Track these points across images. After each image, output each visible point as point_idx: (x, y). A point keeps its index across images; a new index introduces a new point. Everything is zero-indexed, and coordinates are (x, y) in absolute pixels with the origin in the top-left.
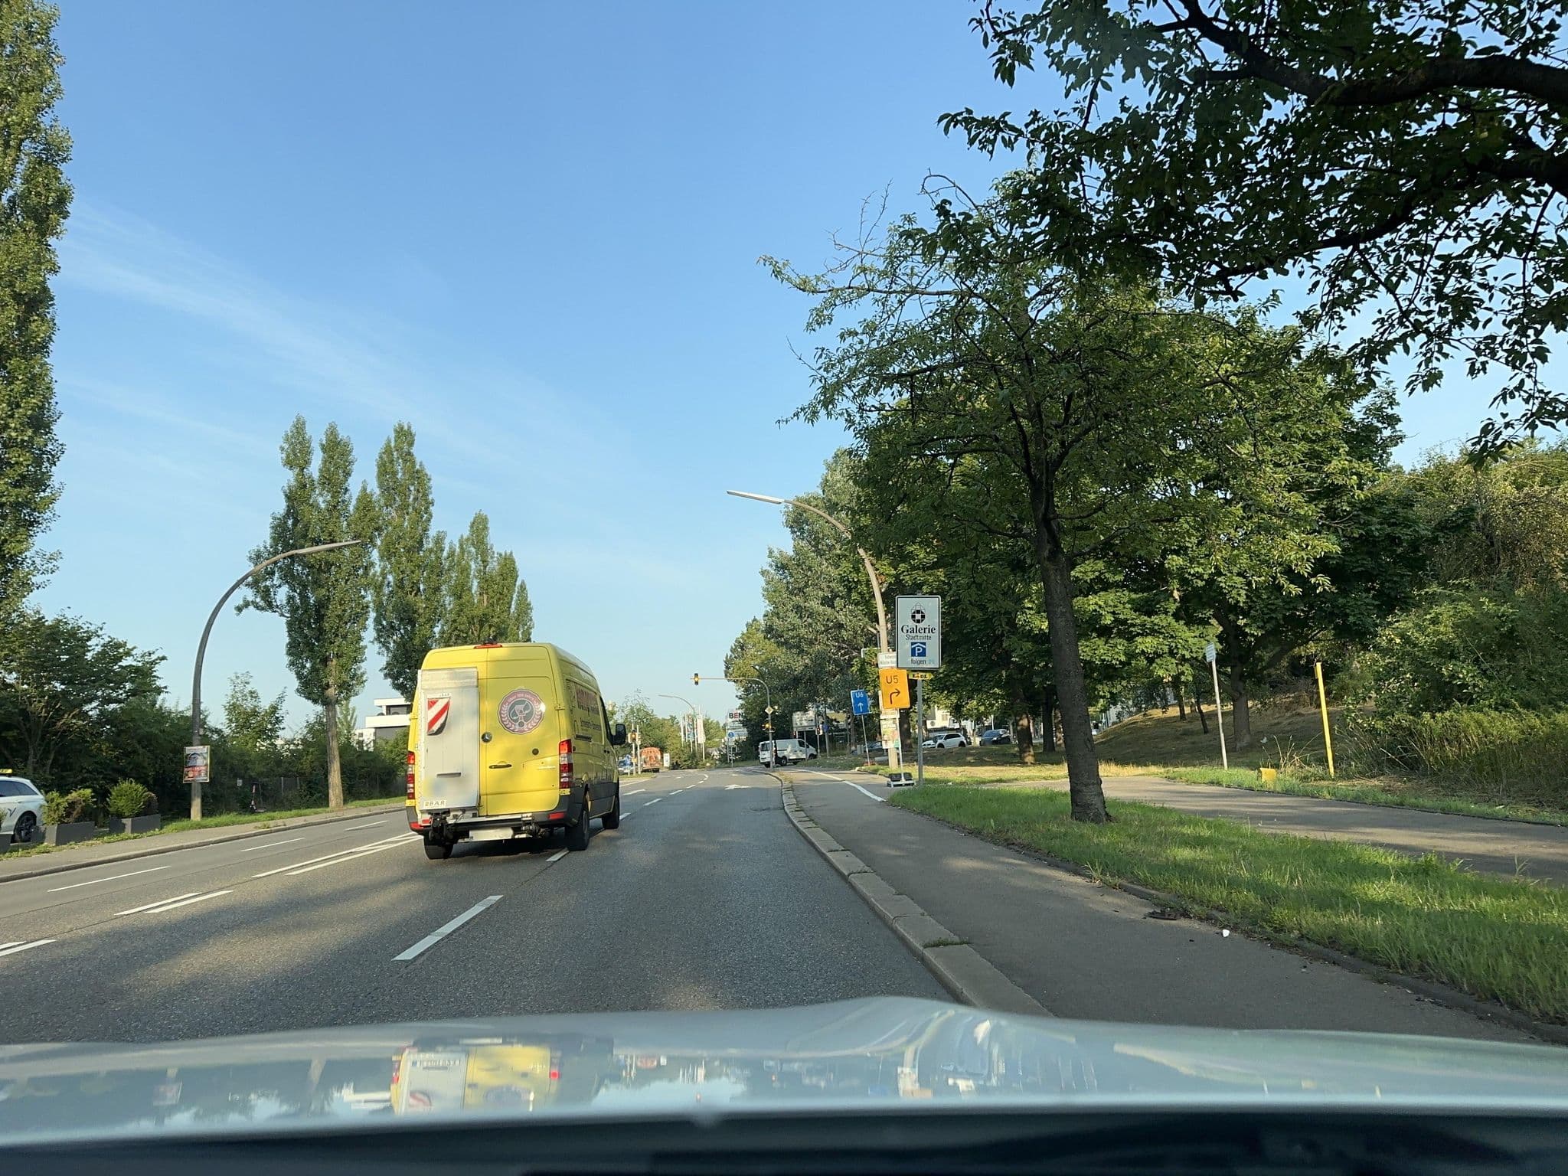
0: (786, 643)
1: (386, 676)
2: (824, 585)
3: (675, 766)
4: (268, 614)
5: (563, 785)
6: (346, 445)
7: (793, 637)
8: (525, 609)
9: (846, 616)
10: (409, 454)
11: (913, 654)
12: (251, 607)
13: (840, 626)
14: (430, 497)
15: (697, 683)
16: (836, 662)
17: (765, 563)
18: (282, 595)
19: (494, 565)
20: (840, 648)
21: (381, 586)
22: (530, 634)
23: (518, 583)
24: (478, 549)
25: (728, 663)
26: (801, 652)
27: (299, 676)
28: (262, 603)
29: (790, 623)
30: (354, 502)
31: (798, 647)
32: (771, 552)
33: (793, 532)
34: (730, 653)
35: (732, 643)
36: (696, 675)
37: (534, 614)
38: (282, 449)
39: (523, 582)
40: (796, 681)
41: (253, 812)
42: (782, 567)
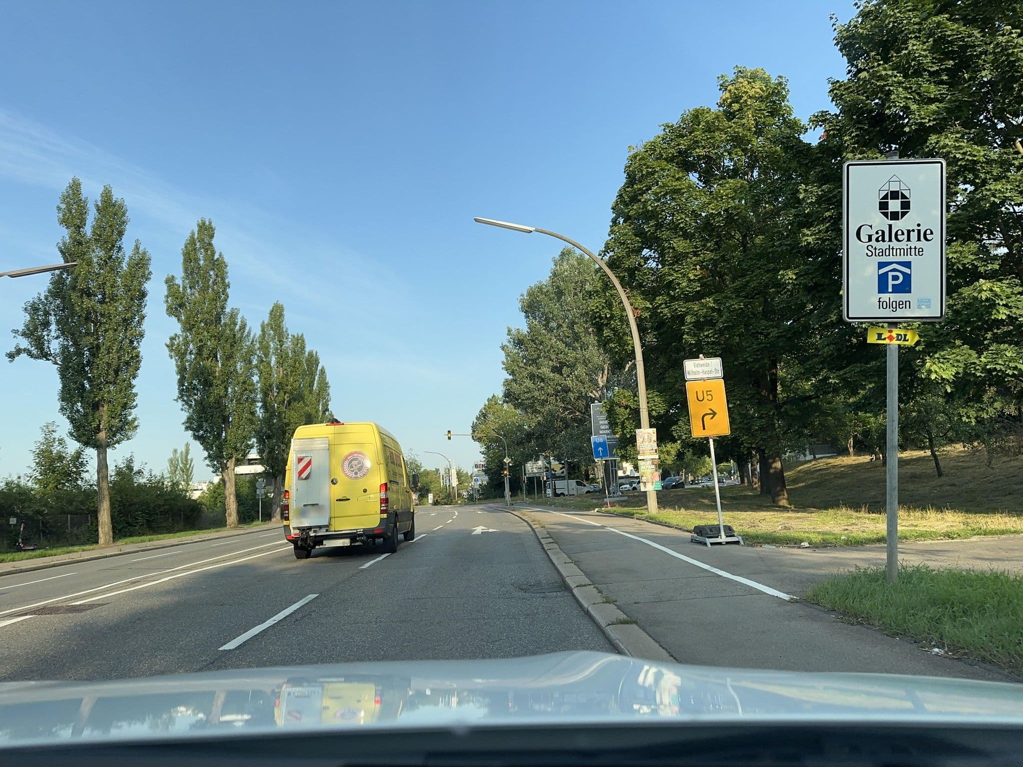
0: (521, 404)
1: (187, 428)
2: (553, 357)
3: (436, 503)
4: (42, 362)
5: (382, 512)
6: (121, 207)
7: (528, 399)
8: (324, 386)
9: (572, 381)
10: (210, 244)
11: (883, 288)
12: (24, 356)
13: (567, 390)
14: (227, 281)
15: (449, 438)
16: (563, 420)
17: (505, 339)
18: (55, 346)
19: (288, 344)
20: (565, 409)
21: (185, 354)
22: (328, 405)
23: (319, 368)
24: (275, 331)
25: (474, 428)
26: (536, 411)
27: (72, 420)
28: (35, 352)
29: (526, 387)
30: (127, 259)
31: (532, 407)
32: (509, 331)
33: (527, 317)
34: (475, 421)
35: (477, 413)
36: (449, 432)
37: (331, 391)
38: (59, 208)
39: (323, 368)
40: (529, 436)
41: (20, 550)
42: (519, 342)
